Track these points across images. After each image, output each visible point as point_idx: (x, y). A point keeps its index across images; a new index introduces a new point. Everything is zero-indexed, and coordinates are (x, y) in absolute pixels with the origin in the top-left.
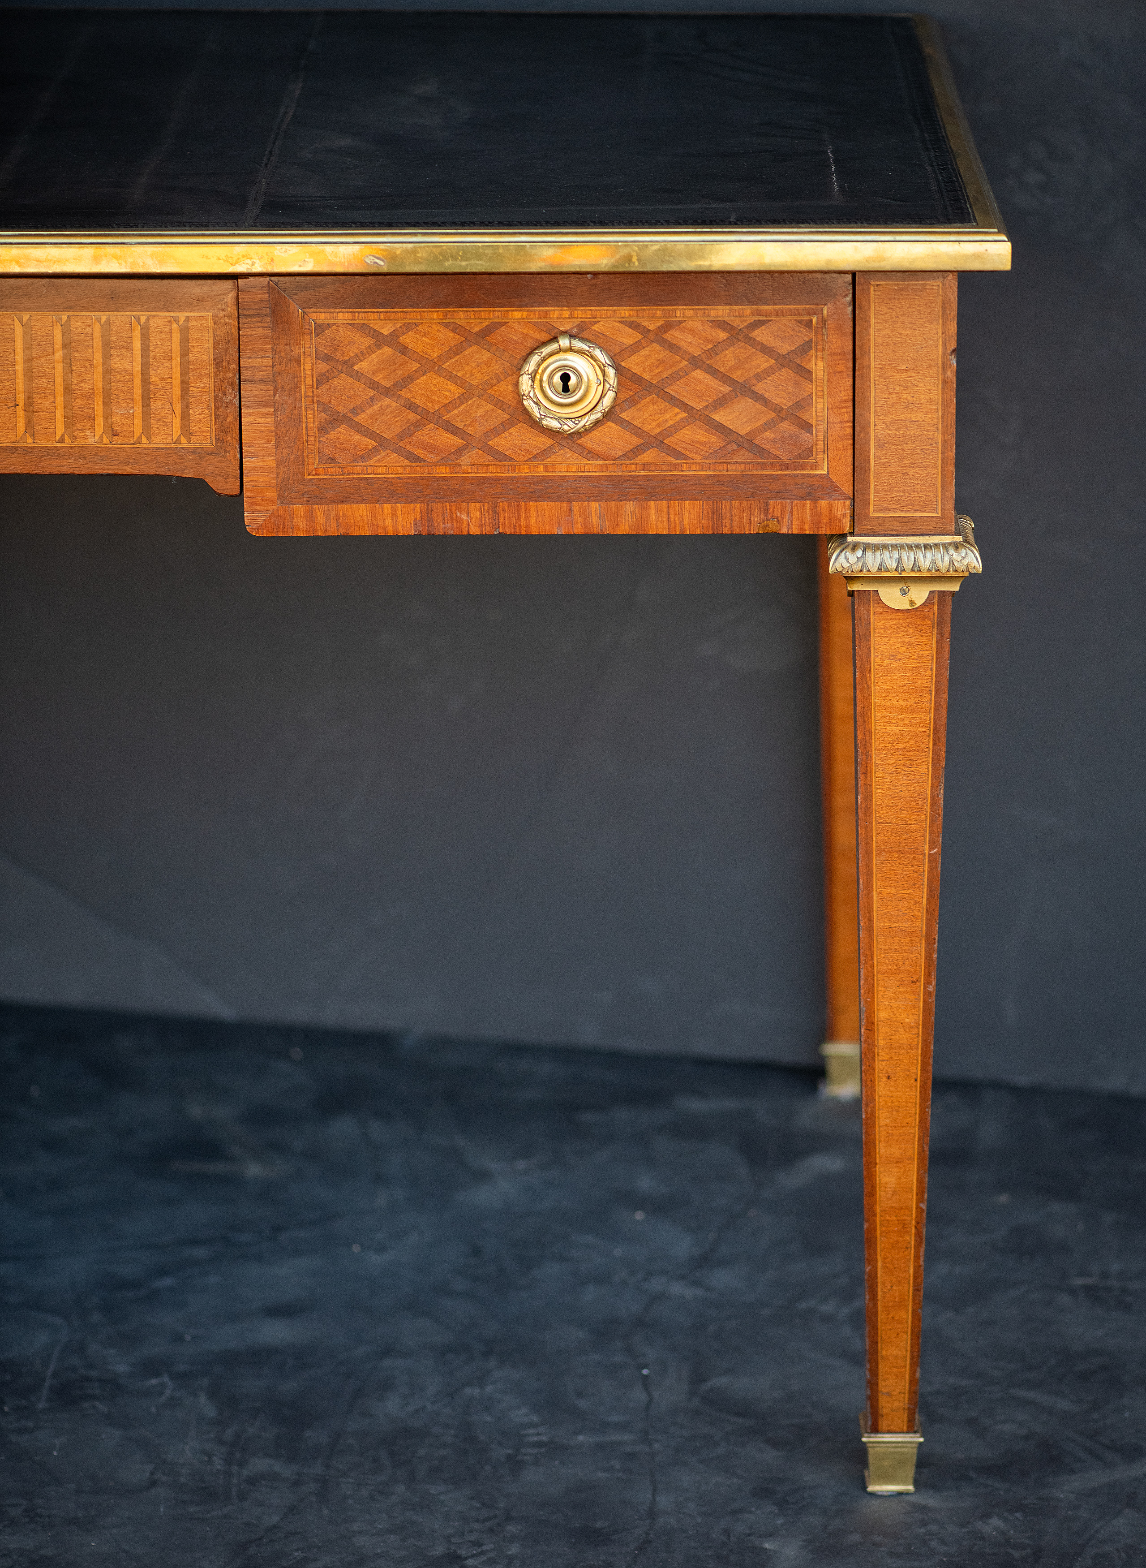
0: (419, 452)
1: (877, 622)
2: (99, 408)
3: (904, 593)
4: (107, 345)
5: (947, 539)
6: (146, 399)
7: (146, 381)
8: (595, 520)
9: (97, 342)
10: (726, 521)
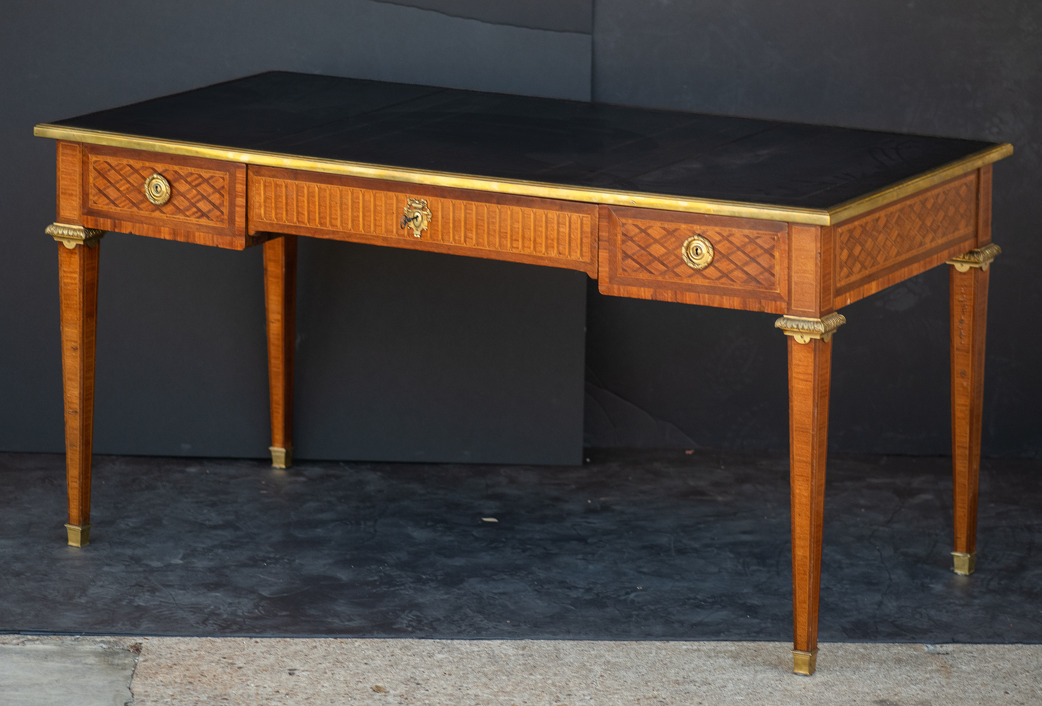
0: (653, 271)
1: (795, 348)
2: (555, 244)
3: (802, 337)
6: (570, 243)
7: (570, 237)
8: (707, 301)
10: (748, 306)
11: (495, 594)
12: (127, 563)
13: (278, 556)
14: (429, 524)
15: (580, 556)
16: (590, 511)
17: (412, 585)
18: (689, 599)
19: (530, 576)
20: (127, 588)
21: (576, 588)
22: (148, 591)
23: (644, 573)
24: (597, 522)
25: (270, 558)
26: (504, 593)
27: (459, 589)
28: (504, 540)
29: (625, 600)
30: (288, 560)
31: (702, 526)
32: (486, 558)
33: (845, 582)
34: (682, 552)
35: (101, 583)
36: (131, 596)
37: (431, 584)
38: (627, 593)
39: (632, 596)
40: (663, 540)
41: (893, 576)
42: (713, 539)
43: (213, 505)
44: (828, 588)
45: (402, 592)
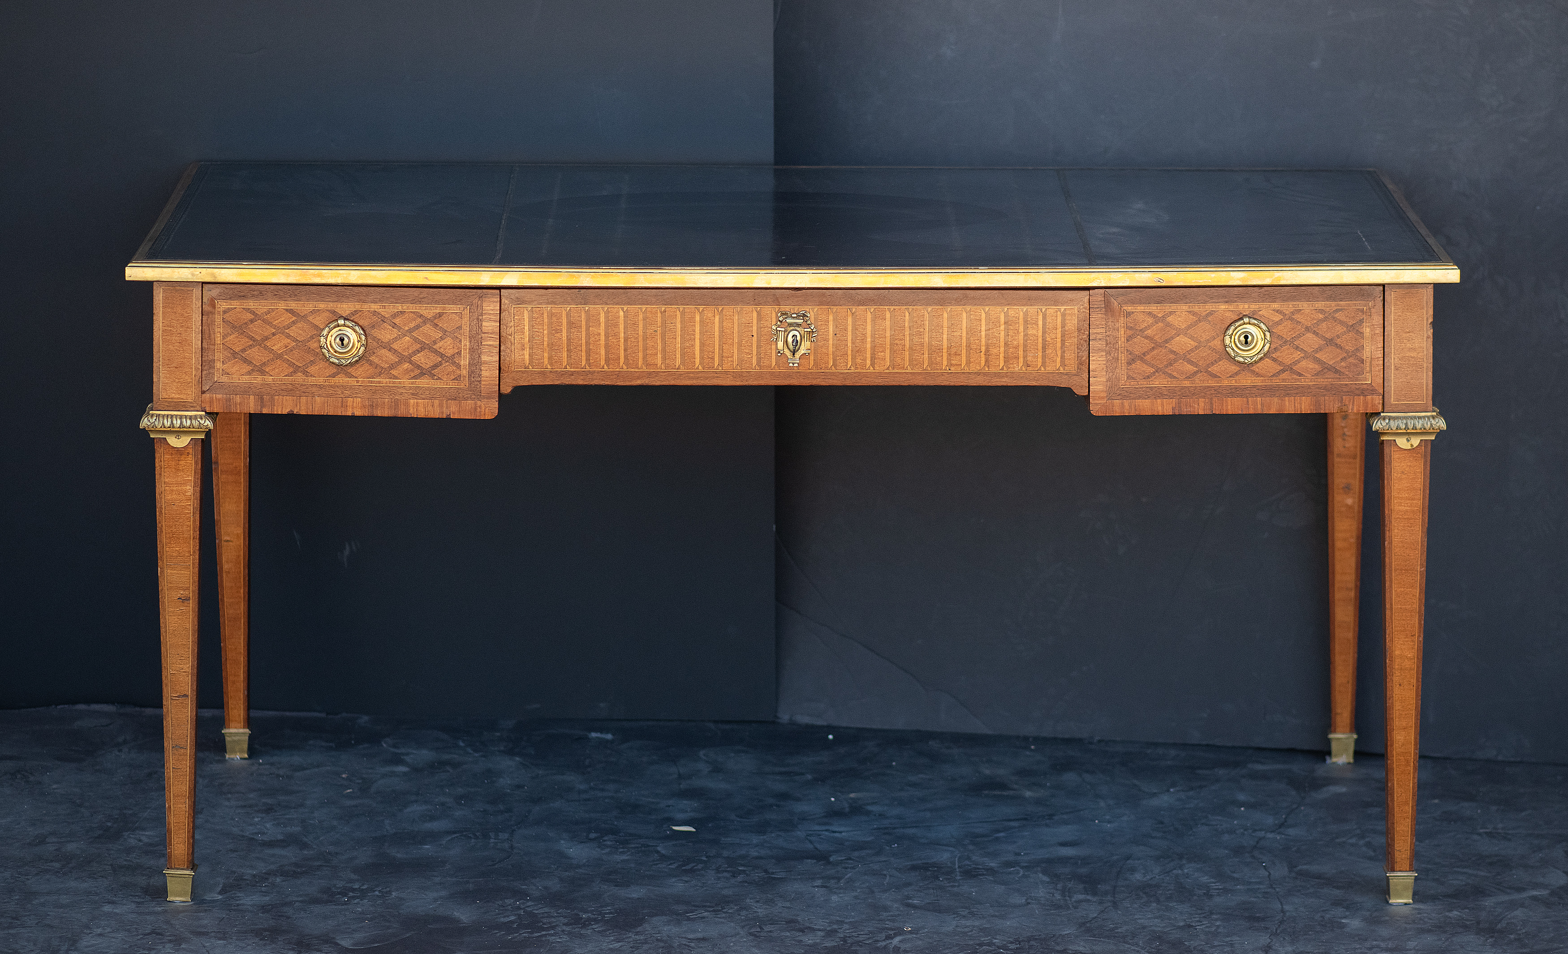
2: (1021, 353)
3: (1408, 441)
4: (1026, 322)
5: (1429, 414)
6: (1044, 348)
7: (1044, 340)
8: (1259, 407)
9: (1021, 321)
10: (1322, 407)
11: (691, 940)
12: (139, 900)
13: (365, 887)
14: (593, 835)
15: (819, 882)
16: (835, 814)
17: (567, 929)
18: (981, 945)
19: (744, 913)
20: (139, 937)
21: (813, 930)
22: (170, 941)
23: (915, 907)
24: (844, 830)
25: (353, 890)
26: (704, 939)
27: (637, 934)
28: (705, 859)
29: (885, 947)
30: (379, 891)
31: (1002, 834)
32: (678, 886)
33: (1215, 916)
34: (970, 874)
35: (99, 931)
36: (144, 949)
37: (594, 926)
38: (889, 937)
39: (896, 941)
40: (944, 857)
41: (1286, 907)
42: (1018, 854)
43: (269, 810)
44: (1190, 926)
45: (552, 939)
